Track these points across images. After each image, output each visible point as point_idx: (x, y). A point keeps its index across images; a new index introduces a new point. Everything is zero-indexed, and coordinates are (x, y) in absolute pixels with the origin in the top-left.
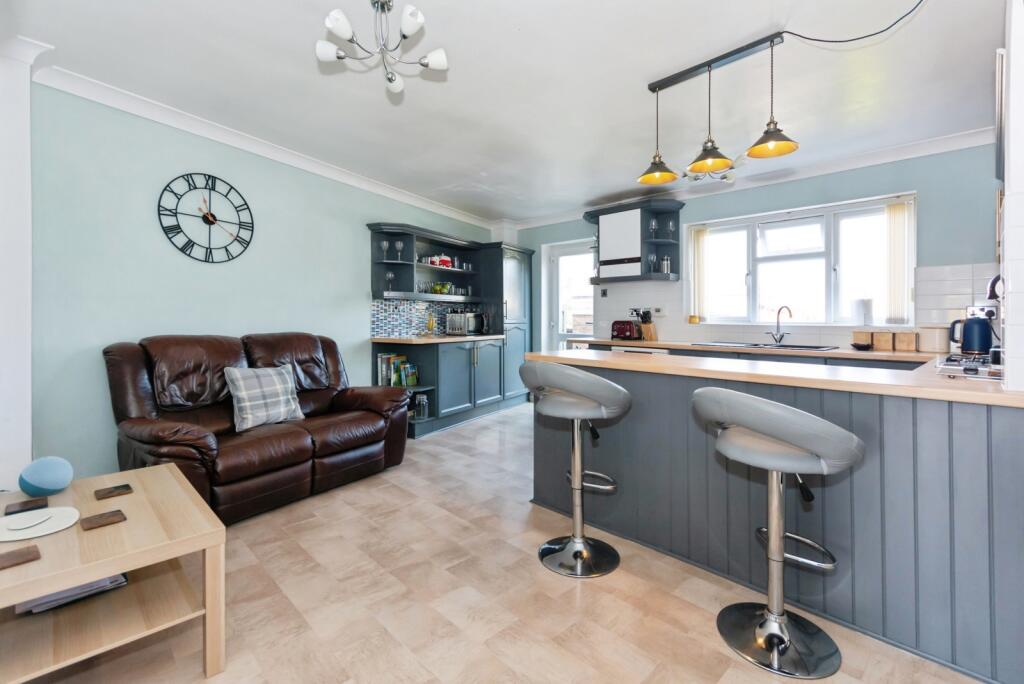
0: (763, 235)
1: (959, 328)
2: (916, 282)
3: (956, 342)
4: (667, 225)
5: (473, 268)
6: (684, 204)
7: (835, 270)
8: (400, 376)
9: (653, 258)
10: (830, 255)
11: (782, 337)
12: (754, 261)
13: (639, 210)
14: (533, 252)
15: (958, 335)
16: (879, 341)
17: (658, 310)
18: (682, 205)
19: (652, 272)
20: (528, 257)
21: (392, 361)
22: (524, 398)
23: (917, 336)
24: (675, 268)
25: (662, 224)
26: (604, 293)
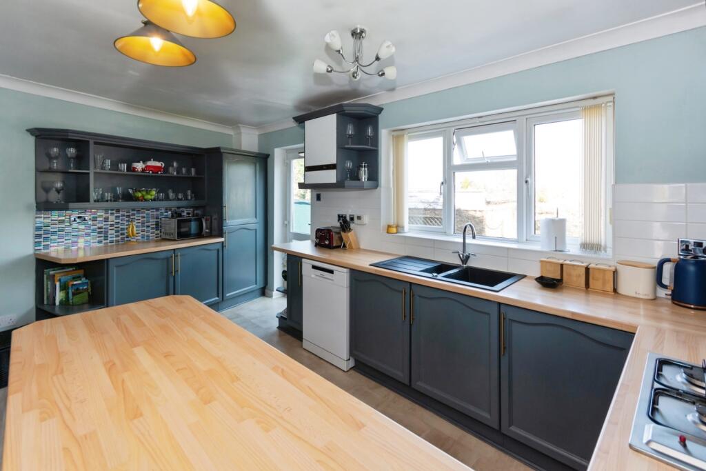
0: (459, 143)
1: (668, 269)
2: (614, 202)
3: (665, 287)
4: (366, 130)
5: (197, 173)
6: (382, 109)
7: (526, 182)
8: (67, 294)
9: (349, 164)
10: (523, 164)
11: (468, 257)
12: (450, 170)
13: (335, 116)
14: (268, 156)
15: (667, 278)
16: (569, 275)
17: (359, 218)
18: (380, 110)
19: (348, 179)
20: (262, 161)
21: (57, 277)
22: (258, 293)
23: (615, 273)
24: (374, 177)
25: (360, 130)
26: (318, 198)
